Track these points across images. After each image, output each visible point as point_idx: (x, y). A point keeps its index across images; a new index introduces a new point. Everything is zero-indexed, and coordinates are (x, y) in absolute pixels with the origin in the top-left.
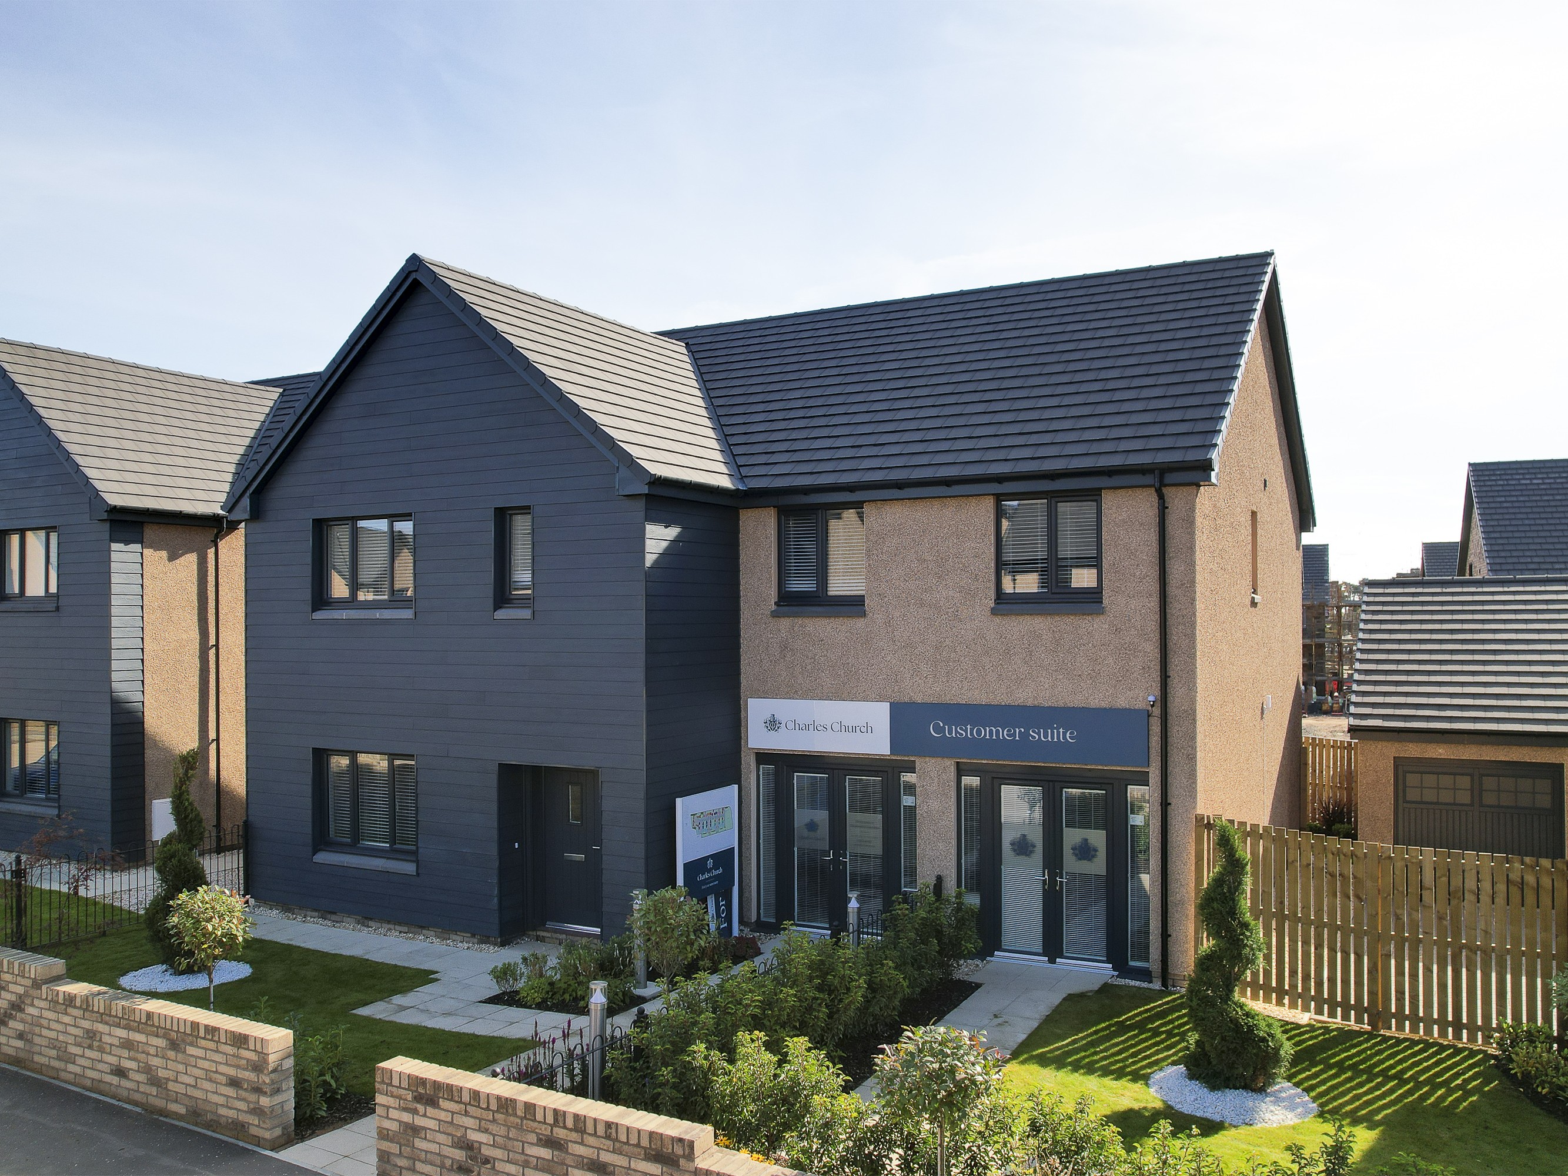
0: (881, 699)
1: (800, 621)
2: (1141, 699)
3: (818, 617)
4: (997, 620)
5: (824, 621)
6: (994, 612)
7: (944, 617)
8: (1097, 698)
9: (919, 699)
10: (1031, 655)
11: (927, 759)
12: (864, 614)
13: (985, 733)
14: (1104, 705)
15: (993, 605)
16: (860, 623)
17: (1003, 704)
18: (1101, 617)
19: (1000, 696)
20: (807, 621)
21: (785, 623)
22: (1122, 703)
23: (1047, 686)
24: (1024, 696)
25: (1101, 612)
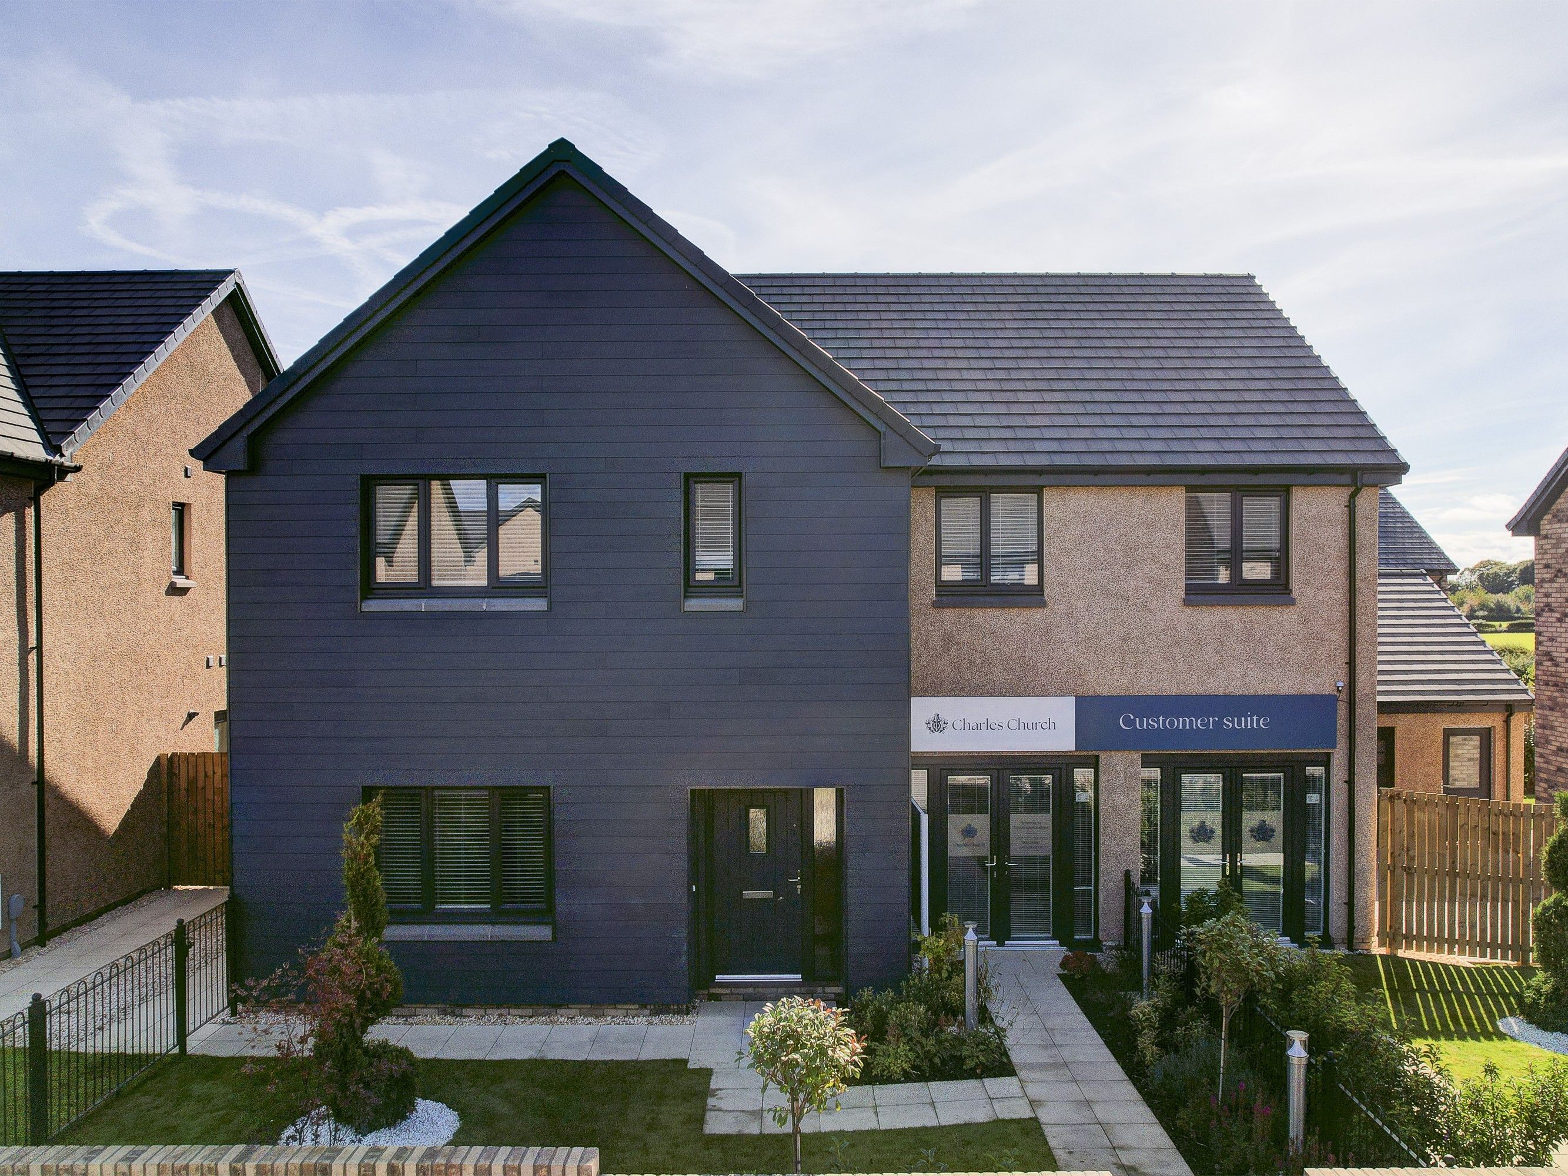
0: (1062, 693)
1: (967, 612)
2: (1327, 685)
3: (990, 608)
4: (1188, 610)
5: (996, 612)
6: (1187, 603)
7: (1132, 608)
8: (1287, 684)
9: (1104, 691)
10: (1222, 645)
11: (1113, 753)
12: (1043, 605)
13: (1179, 723)
14: (1293, 692)
15: (1184, 596)
16: (1037, 614)
17: (1194, 694)
18: (1291, 608)
19: (1192, 686)
20: (976, 612)
21: (950, 615)
22: (1310, 689)
23: (1238, 675)
24: (1216, 685)
25: (1292, 602)
